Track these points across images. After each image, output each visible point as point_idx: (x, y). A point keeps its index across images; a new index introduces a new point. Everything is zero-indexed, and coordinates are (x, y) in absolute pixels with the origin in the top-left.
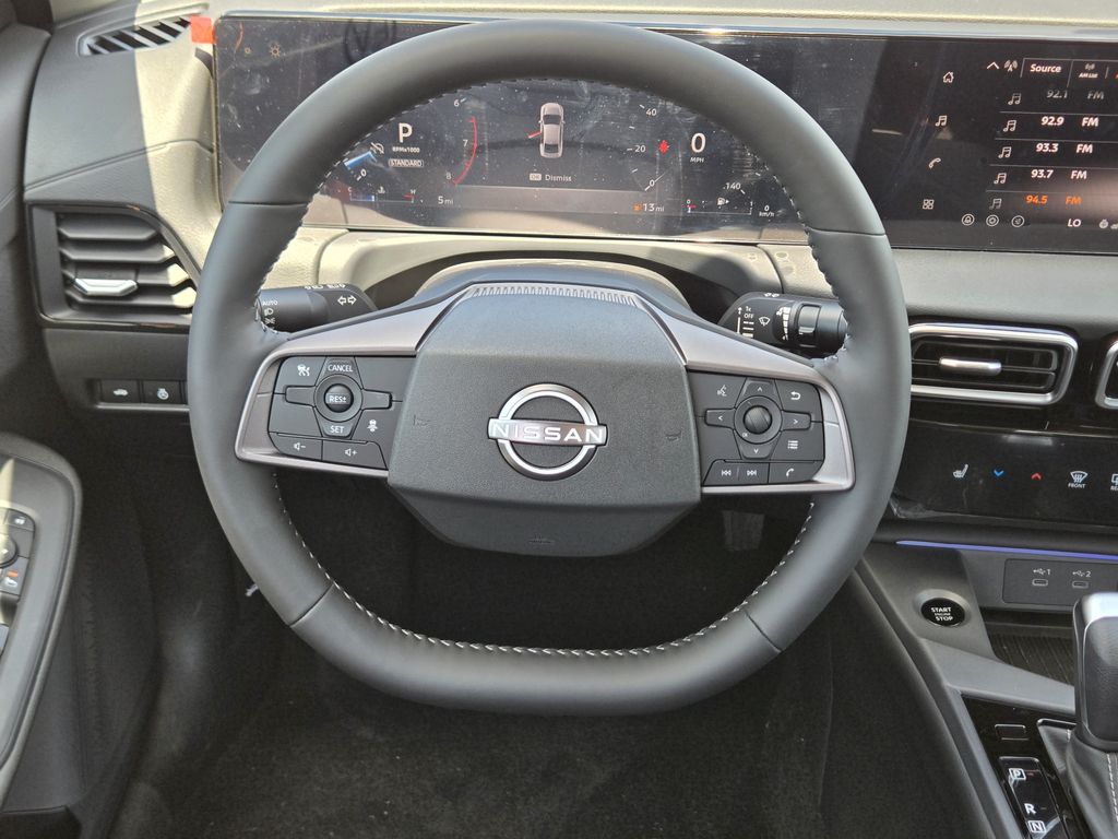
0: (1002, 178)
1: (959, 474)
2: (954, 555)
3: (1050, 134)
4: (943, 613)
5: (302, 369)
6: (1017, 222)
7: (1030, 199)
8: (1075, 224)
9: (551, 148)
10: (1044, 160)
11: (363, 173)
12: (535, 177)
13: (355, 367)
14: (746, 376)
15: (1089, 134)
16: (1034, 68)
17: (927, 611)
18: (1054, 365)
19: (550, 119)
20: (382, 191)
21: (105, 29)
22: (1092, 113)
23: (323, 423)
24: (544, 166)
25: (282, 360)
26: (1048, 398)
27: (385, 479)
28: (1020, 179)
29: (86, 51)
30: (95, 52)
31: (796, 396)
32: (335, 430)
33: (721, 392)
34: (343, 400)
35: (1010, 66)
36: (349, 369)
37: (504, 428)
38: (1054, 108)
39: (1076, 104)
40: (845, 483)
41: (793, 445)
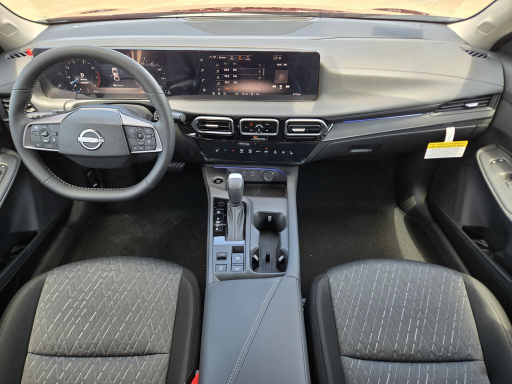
0: (219, 83)
1: (217, 151)
2: (226, 169)
3: (227, 73)
4: (219, 181)
5: (36, 127)
6: (225, 94)
7: (226, 88)
8: (237, 94)
9: (117, 79)
10: (227, 79)
11: (75, 85)
12: (115, 85)
13: (47, 126)
14: (136, 127)
15: (235, 73)
16: (220, 57)
17: (215, 182)
18: (229, 125)
19: (115, 72)
20: (81, 89)
21: (12, 53)
22: (235, 68)
23: (43, 140)
24: (117, 83)
25: (31, 125)
26: (230, 133)
27: (58, 152)
28: (222, 83)
29: (6, 58)
30: (8, 58)
31: (148, 131)
32: (45, 141)
33: (131, 130)
34: (46, 134)
35: (215, 57)
36: (46, 127)
37: (81, 139)
38: (226, 67)
39: (231, 66)
40: (160, 150)
41: (149, 142)
